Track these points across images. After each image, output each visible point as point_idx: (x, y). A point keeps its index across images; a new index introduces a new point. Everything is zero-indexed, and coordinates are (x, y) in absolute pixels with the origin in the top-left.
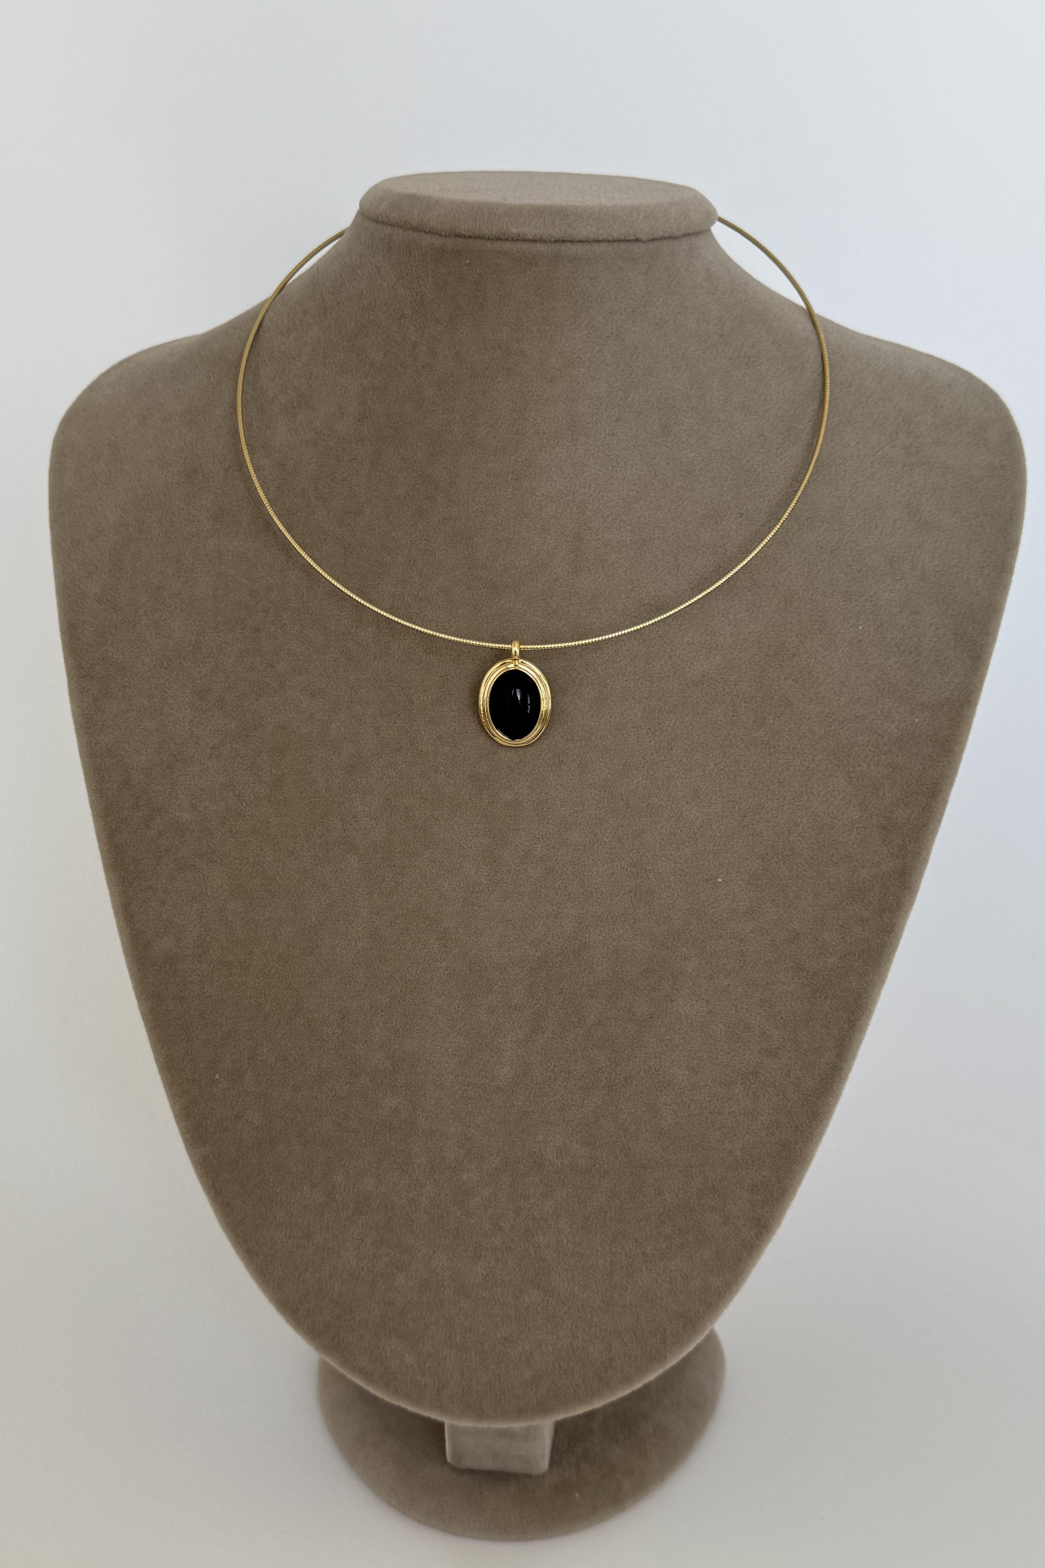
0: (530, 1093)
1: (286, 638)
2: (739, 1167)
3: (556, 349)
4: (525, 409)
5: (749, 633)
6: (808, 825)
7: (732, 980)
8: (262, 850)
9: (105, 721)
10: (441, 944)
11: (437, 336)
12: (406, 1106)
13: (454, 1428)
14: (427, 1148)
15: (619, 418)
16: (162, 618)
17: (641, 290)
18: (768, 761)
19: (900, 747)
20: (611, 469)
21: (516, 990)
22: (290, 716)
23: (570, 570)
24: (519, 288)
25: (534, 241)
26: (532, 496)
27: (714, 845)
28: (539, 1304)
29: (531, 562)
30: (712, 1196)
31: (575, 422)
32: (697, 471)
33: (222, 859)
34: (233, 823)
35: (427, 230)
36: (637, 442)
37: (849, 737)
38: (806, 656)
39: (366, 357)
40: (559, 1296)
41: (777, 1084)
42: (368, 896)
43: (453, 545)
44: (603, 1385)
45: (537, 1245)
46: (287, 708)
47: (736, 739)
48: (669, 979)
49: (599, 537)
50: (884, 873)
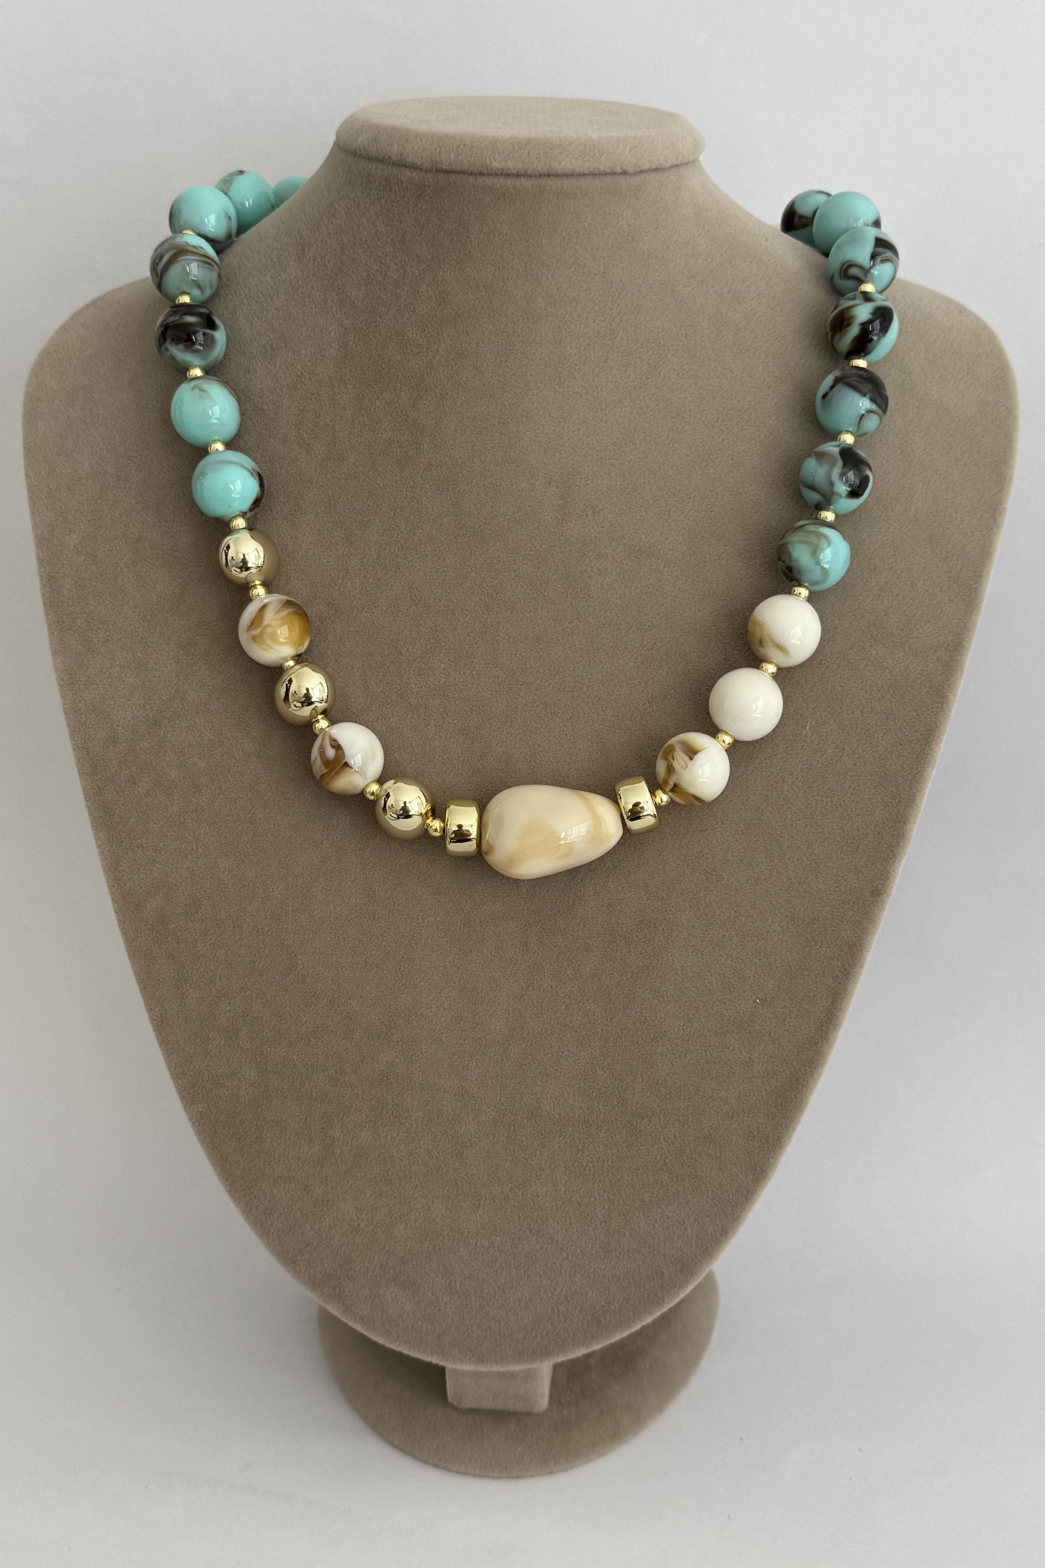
0: (527, 1046)
2: (735, 1115)
3: (542, 288)
7: (727, 931)
8: (253, 807)
9: (89, 677)
11: (420, 275)
12: (403, 1061)
13: (455, 1371)
14: (425, 1101)
19: (894, 692)
20: (600, 412)
24: (504, 225)
25: (518, 175)
28: (538, 1251)
30: (708, 1144)
32: (687, 413)
34: (222, 780)
35: (407, 165)
36: (626, 383)
39: (347, 296)
40: (557, 1243)
41: (773, 1034)
43: (439, 492)
44: (602, 1328)
45: (535, 1194)
50: (878, 820)
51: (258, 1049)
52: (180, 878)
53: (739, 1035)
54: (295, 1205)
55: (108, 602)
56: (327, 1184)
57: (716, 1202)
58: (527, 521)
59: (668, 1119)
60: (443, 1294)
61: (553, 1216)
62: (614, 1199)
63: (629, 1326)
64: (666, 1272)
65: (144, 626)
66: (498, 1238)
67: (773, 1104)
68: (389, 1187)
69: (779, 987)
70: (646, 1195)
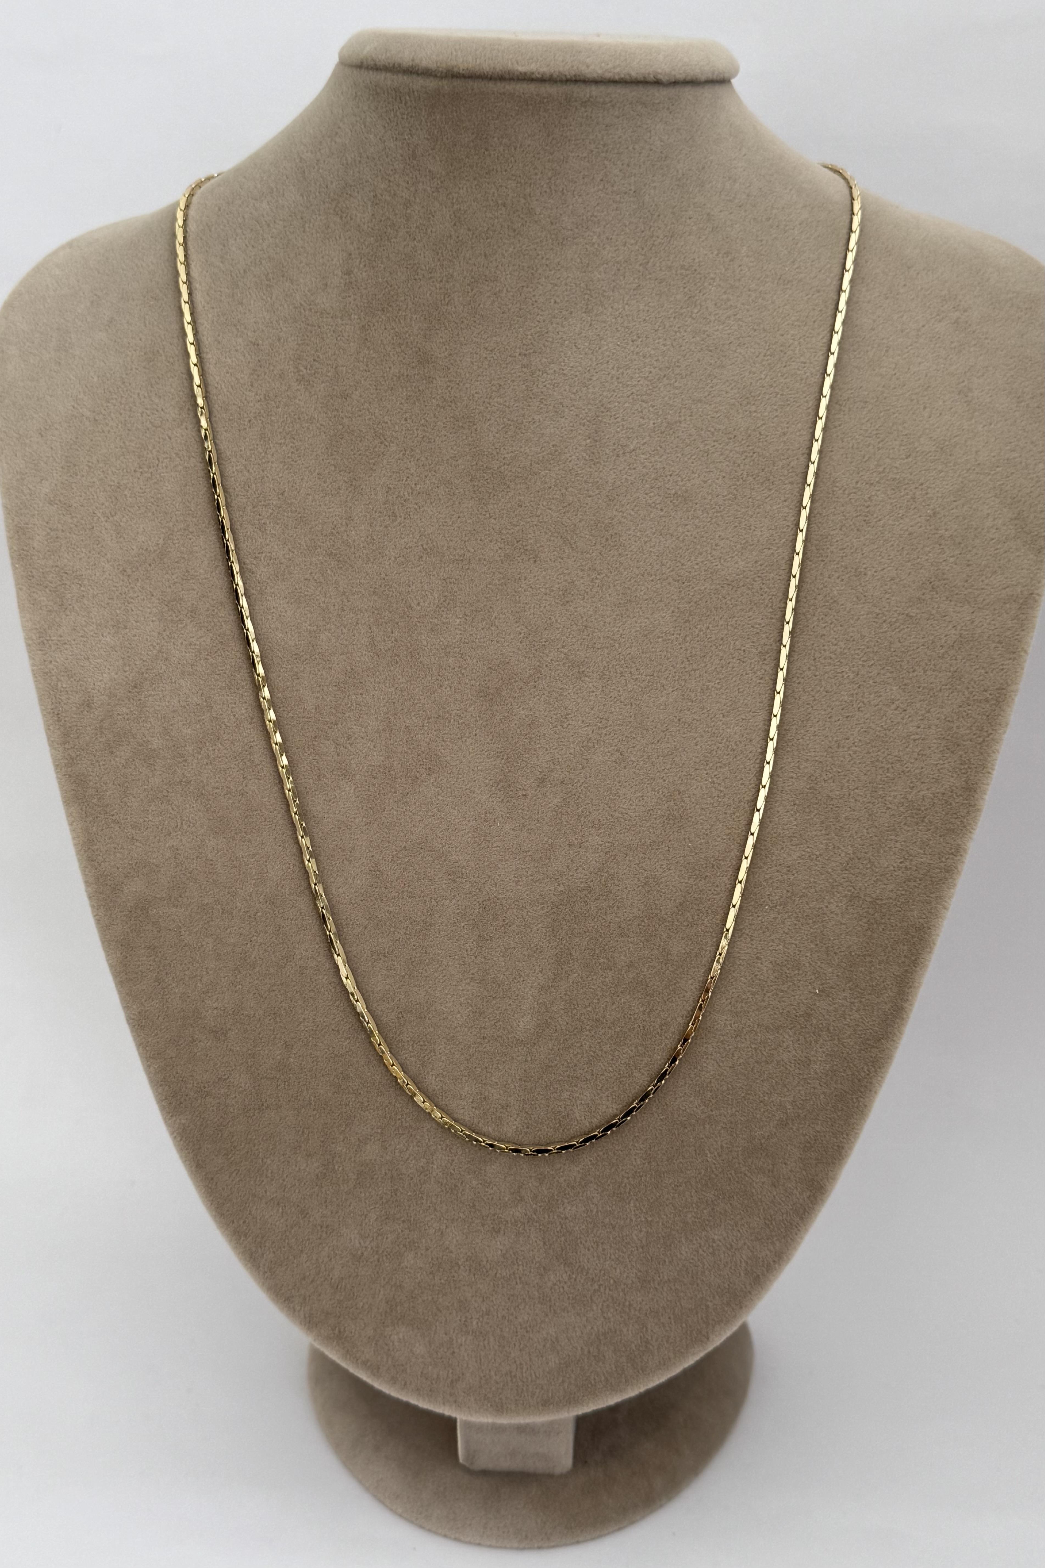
0: (554, 1045)
2: (790, 1122)
4: (533, 275)
10: (450, 879)
13: (468, 1425)
17: (661, 140)
21: (535, 929)
23: (587, 458)
24: (526, 135)
25: (543, 80)
26: (542, 373)
28: (565, 1283)
29: (543, 449)
30: (759, 1156)
31: (590, 290)
35: (420, 71)
36: (659, 312)
43: (454, 431)
51: (249, 1052)
52: (162, 858)
53: (793, 1031)
54: (290, 1232)
55: (83, 555)
56: (326, 1206)
57: (767, 1222)
58: (552, 462)
59: (714, 1126)
60: (457, 1334)
61: (584, 1242)
62: (651, 1221)
63: (668, 1369)
64: (710, 1304)
65: (123, 581)
66: (521, 1268)
67: (833, 1109)
68: (397, 1209)
69: (838, 976)
70: (690, 1216)
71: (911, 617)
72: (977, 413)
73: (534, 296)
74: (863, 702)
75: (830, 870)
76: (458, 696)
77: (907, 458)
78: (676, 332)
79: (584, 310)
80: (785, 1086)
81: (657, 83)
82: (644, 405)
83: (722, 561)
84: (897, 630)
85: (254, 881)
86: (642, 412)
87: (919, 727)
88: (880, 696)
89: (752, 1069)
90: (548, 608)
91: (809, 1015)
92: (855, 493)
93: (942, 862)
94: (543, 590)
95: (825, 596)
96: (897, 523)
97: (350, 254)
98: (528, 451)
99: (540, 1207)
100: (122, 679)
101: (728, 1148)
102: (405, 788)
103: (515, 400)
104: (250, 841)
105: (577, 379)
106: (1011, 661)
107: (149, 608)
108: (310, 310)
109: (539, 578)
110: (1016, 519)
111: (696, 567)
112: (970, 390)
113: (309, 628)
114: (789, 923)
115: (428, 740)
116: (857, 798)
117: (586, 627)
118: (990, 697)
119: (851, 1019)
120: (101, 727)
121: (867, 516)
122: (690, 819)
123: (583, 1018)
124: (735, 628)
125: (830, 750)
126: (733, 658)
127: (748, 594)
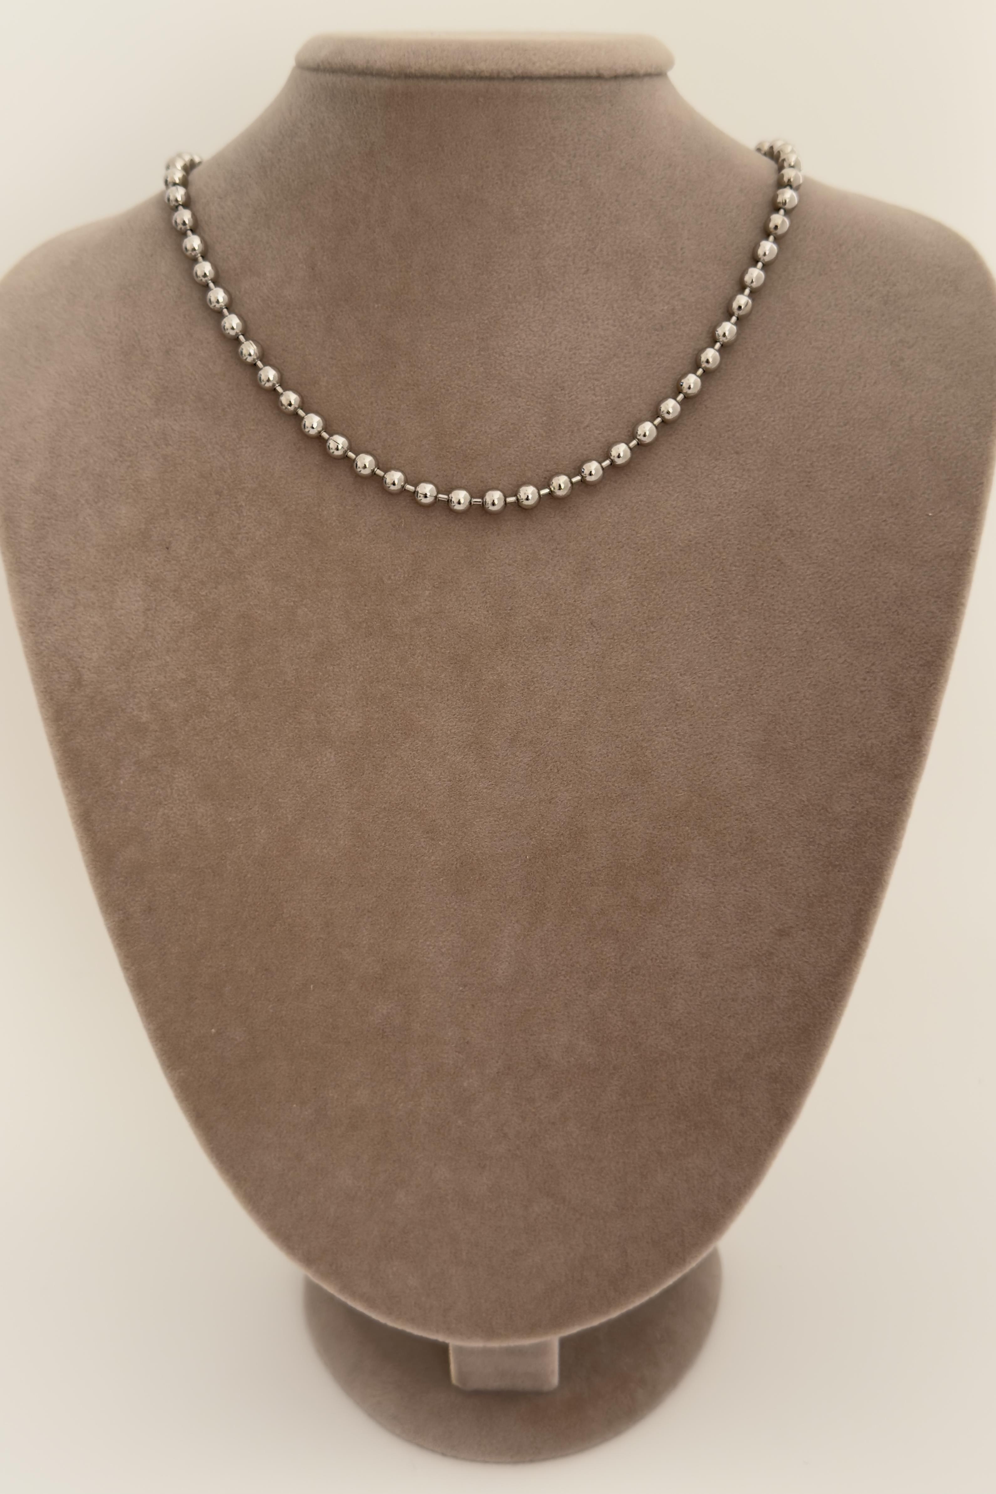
1: (243, 521)
4: (488, 263)
5: (735, 493)
6: (811, 691)
10: (427, 837)
15: (588, 270)
16: (107, 506)
17: (604, 131)
18: (763, 627)
21: (510, 881)
22: (251, 603)
23: (544, 434)
26: (500, 356)
27: (712, 718)
29: (503, 427)
31: (541, 275)
33: (187, 760)
37: (846, 597)
38: (797, 514)
42: (347, 791)
46: (248, 595)
47: (728, 605)
48: (672, 861)
49: (573, 397)
71: (854, 575)
72: (909, 381)
73: (489, 282)
74: (812, 658)
75: (786, 817)
76: (430, 665)
77: (845, 425)
78: (624, 314)
79: (537, 295)
80: (750, 1022)
81: (599, 77)
82: (596, 383)
83: (674, 528)
84: (842, 588)
85: (242, 845)
86: (594, 390)
87: (865, 680)
88: (828, 651)
89: (719, 1008)
90: (512, 578)
91: (771, 954)
92: (797, 460)
93: (891, 806)
94: (507, 561)
95: (773, 558)
96: (838, 487)
97: (314, 249)
98: (488, 430)
99: (523, 1142)
100: (110, 658)
101: (698, 1082)
102: (383, 753)
103: (474, 382)
104: (237, 807)
105: (531, 360)
106: (949, 615)
107: (135, 589)
108: (277, 302)
109: (503, 549)
110: (949, 480)
111: (650, 534)
112: (902, 359)
113: (286, 603)
114: (749, 869)
115: (402, 706)
116: (810, 748)
117: (548, 594)
118: (931, 649)
119: (810, 957)
120: (92, 703)
121: (809, 482)
122: (652, 773)
123: (557, 963)
124: (689, 592)
125: (782, 704)
126: (689, 619)
127: (700, 559)
